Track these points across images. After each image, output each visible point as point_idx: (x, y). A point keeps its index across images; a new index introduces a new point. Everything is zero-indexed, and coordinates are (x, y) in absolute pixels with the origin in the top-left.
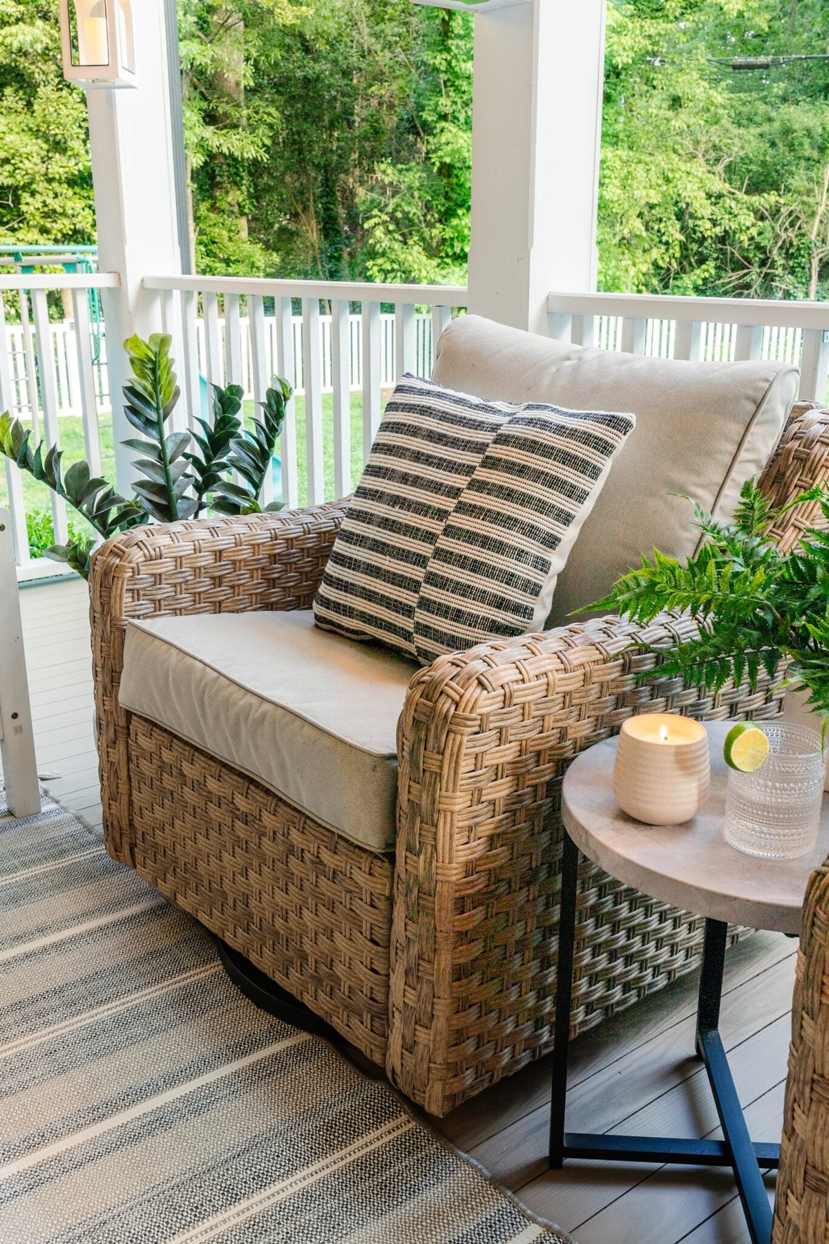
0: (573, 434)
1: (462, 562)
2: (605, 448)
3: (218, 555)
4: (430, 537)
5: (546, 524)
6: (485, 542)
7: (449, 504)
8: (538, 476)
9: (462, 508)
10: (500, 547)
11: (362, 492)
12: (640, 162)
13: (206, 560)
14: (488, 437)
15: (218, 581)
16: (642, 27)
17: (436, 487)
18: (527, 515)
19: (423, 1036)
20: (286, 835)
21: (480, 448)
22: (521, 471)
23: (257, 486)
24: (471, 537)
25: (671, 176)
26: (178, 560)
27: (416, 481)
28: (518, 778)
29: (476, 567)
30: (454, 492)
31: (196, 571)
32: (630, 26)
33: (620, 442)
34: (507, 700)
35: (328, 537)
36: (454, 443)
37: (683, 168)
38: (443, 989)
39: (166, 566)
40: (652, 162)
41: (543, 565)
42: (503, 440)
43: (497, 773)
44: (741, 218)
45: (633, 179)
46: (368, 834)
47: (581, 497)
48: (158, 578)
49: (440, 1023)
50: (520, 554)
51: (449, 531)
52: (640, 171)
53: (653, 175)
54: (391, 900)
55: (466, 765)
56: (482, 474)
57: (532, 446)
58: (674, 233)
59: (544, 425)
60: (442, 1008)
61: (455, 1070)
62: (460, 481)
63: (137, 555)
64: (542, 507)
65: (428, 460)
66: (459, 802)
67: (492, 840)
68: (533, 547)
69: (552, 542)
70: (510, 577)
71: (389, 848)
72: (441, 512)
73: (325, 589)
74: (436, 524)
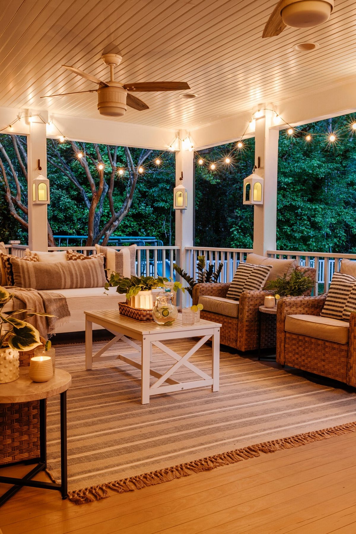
0: (264, 268)
2: (268, 270)
3: (212, 288)
4: (244, 282)
6: (252, 282)
7: (247, 278)
8: (259, 274)
9: (249, 278)
10: (254, 283)
11: (233, 281)
12: (329, 209)
13: (210, 288)
15: (212, 292)
16: (328, 165)
17: (245, 276)
18: (257, 279)
19: (242, 340)
20: (224, 320)
21: (252, 270)
22: (257, 273)
23: (217, 280)
24: (250, 282)
26: (207, 288)
27: (242, 275)
28: (254, 307)
30: (248, 276)
31: (209, 290)
32: (324, 165)
33: (271, 269)
34: (253, 296)
35: (228, 287)
36: (248, 270)
37: (345, 211)
38: (245, 332)
39: (205, 289)
40: (333, 209)
41: (260, 286)
42: (255, 269)
43: (251, 305)
45: (327, 214)
46: (235, 314)
47: (265, 277)
48: (203, 290)
49: (244, 337)
50: (257, 284)
51: (247, 281)
52: (329, 212)
53: (334, 213)
54: (238, 324)
55: (247, 303)
56: (252, 274)
57: (259, 270)
59: (260, 267)
60: (244, 335)
61: (246, 345)
62: (248, 275)
64: (260, 278)
65: (244, 272)
66: (246, 308)
67: (251, 314)
68: (259, 283)
69: (261, 283)
70: (255, 287)
71: (238, 316)
72: (246, 279)
73: (228, 292)
74: (245, 281)
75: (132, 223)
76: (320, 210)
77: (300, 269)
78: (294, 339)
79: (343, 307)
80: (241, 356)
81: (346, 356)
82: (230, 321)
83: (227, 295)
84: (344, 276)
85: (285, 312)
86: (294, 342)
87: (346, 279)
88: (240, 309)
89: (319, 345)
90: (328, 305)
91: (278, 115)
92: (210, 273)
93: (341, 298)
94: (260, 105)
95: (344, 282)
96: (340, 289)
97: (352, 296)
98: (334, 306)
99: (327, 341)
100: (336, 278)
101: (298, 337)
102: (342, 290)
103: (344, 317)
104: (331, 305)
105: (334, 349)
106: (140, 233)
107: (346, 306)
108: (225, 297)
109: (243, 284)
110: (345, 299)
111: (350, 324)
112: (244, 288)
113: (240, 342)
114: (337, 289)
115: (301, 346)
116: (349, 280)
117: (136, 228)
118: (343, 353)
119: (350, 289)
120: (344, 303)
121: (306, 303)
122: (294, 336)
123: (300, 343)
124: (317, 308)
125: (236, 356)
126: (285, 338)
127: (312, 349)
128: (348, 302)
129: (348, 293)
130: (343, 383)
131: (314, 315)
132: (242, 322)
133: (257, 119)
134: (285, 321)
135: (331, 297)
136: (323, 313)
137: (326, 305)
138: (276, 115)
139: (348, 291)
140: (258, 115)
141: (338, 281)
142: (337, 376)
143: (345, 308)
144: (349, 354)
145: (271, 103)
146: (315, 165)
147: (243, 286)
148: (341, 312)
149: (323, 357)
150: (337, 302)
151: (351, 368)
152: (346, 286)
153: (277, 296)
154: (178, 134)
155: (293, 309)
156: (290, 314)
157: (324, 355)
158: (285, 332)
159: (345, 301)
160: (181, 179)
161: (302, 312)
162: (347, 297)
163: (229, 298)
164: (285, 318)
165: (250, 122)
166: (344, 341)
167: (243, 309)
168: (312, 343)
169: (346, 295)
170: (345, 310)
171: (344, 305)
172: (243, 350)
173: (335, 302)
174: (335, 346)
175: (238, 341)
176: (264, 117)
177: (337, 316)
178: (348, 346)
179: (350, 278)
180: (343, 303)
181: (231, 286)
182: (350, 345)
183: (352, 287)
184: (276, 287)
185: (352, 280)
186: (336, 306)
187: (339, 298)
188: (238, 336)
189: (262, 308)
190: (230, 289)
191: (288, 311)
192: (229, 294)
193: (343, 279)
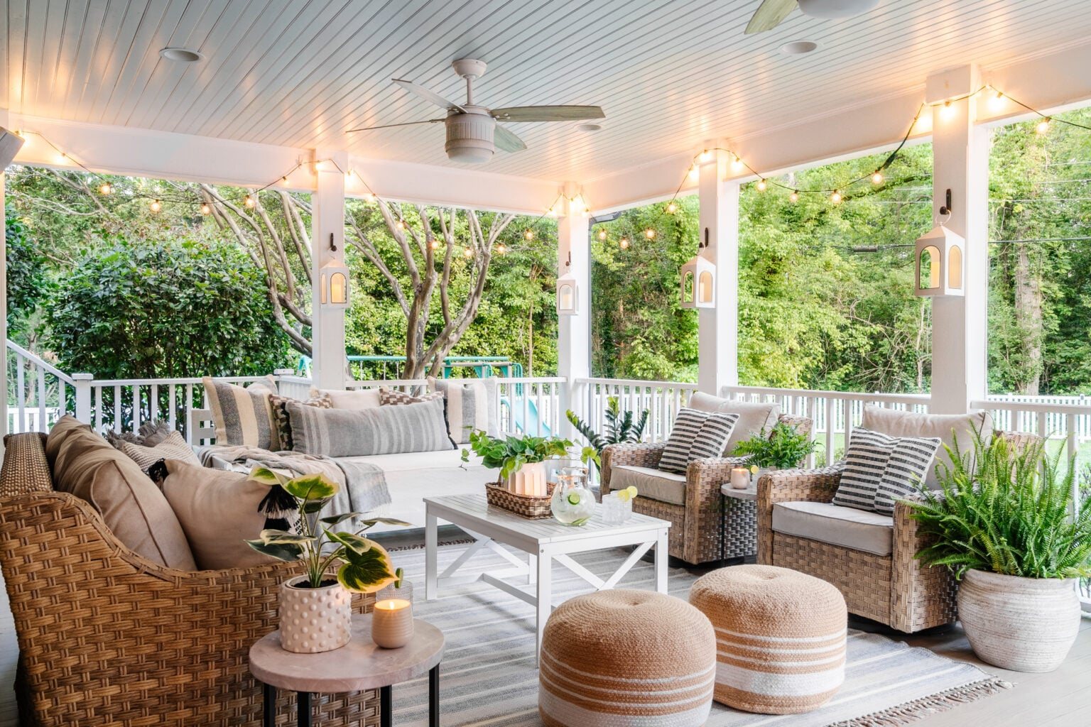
0: (724, 419)
1: (699, 448)
2: (732, 422)
3: (633, 452)
4: (691, 443)
5: (719, 439)
6: (704, 443)
7: (695, 435)
8: (717, 428)
9: (698, 436)
10: (708, 444)
11: (671, 440)
12: (795, 308)
13: (630, 453)
14: (705, 420)
15: (633, 459)
16: (791, 237)
17: (692, 432)
18: (714, 437)
19: (692, 544)
21: (703, 422)
22: (713, 427)
23: (639, 437)
24: (701, 442)
25: (814, 316)
26: (624, 453)
27: (687, 431)
28: (712, 486)
29: (702, 449)
30: (697, 433)
31: (628, 456)
32: (785, 236)
33: (736, 420)
34: (709, 467)
35: (662, 451)
36: (696, 421)
37: (821, 312)
38: (696, 531)
39: (621, 454)
40: (802, 308)
41: (718, 449)
42: (708, 420)
43: (707, 483)
44: (859, 340)
45: (791, 317)
46: (679, 501)
47: (727, 433)
48: (619, 457)
49: (696, 540)
50: (713, 446)
51: (696, 441)
52: (795, 313)
54: (684, 516)
55: (701, 480)
56: (703, 428)
57: (715, 421)
58: (817, 348)
59: (717, 417)
60: (696, 536)
61: (699, 552)
62: (697, 430)
63: (615, 450)
64: (718, 435)
65: (690, 426)
66: (699, 488)
67: (707, 498)
68: (716, 445)
69: (720, 444)
70: (710, 452)
71: (684, 502)
72: (694, 438)
73: (662, 460)
74: (692, 440)
75: (468, 333)
76: (781, 310)
77: (786, 419)
78: (787, 545)
79: (875, 490)
80: (690, 572)
81: (888, 577)
82: (669, 511)
83: (660, 465)
84: (872, 434)
85: (772, 496)
86: (788, 550)
87: (877, 441)
88: (686, 491)
89: (836, 556)
90: (848, 485)
91: (738, 159)
92: (626, 425)
93: (871, 474)
94: (708, 141)
95: (873, 445)
96: (867, 458)
97: (890, 470)
98: (857, 487)
99: (852, 550)
100: (859, 438)
101: (797, 541)
102: (872, 459)
103: (877, 507)
104: (853, 486)
105: (865, 563)
106: (480, 350)
107: (881, 488)
108: (655, 467)
109: (690, 446)
110: (877, 475)
111: (895, 521)
112: (692, 453)
113: (689, 548)
114: (863, 457)
115: (802, 558)
116: (882, 443)
117: (474, 342)
118: (883, 573)
119: (886, 457)
120: (877, 483)
121: (806, 480)
122: (788, 540)
123: (801, 552)
124: (825, 489)
125: (681, 573)
126: (772, 543)
127: (823, 563)
128: (884, 480)
129: (884, 465)
130: (884, 625)
131: (820, 501)
132: (692, 513)
133: (702, 166)
134: (771, 512)
135: (852, 471)
136: (837, 499)
137: (842, 484)
138: (735, 158)
139: (882, 461)
140: (704, 158)
141: (863, 444)
142: (872, 611)
143: (879, 491)
144: (894, 574)
145: (727, 139)
146: (771, 236)
147: (689, 448)
148: (872, 498)
149: (844, 578)
150: (864, 481)
151: (899, 598)
152: (879, 453)
153: (755, 469)
154: (563, 190)
155: (784, 491)
156: (780, 500)
157: (847, 574)
158: (773, 532)
159: (878, 479)
160: (568, 264)
161: (800, 497)
162: (881, 472)
163: (664, 470)
164: (772, 507)
165: (690, 170)
166: (883, 551)
167: (692, 491)
168: (823, 552)
169: (880, 468)
170: (878, 495)
171: (876, 486)
172: (694, 562)
173: (859, 480)
174: (867, 558)
175: (686, 546)
176: (715, 162)
177: (864, 504)
178: (891, 559)
179: (884, 438)
180: (874, 482)
181: (667, 448)
182: (895, 558)
183: (889, 454)
184: (749, 451)
185: (888, 442)
186: (862, 488)
187: (867, 473)
188: (686, 537)
189: (727, 489)
190: (664, 454)
191: (778, 496)
192: (663, 463)
193: (872, 439)
